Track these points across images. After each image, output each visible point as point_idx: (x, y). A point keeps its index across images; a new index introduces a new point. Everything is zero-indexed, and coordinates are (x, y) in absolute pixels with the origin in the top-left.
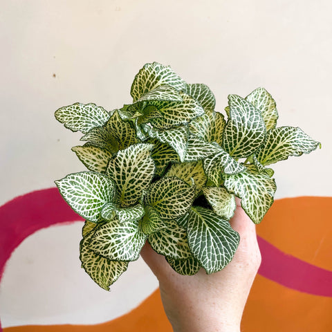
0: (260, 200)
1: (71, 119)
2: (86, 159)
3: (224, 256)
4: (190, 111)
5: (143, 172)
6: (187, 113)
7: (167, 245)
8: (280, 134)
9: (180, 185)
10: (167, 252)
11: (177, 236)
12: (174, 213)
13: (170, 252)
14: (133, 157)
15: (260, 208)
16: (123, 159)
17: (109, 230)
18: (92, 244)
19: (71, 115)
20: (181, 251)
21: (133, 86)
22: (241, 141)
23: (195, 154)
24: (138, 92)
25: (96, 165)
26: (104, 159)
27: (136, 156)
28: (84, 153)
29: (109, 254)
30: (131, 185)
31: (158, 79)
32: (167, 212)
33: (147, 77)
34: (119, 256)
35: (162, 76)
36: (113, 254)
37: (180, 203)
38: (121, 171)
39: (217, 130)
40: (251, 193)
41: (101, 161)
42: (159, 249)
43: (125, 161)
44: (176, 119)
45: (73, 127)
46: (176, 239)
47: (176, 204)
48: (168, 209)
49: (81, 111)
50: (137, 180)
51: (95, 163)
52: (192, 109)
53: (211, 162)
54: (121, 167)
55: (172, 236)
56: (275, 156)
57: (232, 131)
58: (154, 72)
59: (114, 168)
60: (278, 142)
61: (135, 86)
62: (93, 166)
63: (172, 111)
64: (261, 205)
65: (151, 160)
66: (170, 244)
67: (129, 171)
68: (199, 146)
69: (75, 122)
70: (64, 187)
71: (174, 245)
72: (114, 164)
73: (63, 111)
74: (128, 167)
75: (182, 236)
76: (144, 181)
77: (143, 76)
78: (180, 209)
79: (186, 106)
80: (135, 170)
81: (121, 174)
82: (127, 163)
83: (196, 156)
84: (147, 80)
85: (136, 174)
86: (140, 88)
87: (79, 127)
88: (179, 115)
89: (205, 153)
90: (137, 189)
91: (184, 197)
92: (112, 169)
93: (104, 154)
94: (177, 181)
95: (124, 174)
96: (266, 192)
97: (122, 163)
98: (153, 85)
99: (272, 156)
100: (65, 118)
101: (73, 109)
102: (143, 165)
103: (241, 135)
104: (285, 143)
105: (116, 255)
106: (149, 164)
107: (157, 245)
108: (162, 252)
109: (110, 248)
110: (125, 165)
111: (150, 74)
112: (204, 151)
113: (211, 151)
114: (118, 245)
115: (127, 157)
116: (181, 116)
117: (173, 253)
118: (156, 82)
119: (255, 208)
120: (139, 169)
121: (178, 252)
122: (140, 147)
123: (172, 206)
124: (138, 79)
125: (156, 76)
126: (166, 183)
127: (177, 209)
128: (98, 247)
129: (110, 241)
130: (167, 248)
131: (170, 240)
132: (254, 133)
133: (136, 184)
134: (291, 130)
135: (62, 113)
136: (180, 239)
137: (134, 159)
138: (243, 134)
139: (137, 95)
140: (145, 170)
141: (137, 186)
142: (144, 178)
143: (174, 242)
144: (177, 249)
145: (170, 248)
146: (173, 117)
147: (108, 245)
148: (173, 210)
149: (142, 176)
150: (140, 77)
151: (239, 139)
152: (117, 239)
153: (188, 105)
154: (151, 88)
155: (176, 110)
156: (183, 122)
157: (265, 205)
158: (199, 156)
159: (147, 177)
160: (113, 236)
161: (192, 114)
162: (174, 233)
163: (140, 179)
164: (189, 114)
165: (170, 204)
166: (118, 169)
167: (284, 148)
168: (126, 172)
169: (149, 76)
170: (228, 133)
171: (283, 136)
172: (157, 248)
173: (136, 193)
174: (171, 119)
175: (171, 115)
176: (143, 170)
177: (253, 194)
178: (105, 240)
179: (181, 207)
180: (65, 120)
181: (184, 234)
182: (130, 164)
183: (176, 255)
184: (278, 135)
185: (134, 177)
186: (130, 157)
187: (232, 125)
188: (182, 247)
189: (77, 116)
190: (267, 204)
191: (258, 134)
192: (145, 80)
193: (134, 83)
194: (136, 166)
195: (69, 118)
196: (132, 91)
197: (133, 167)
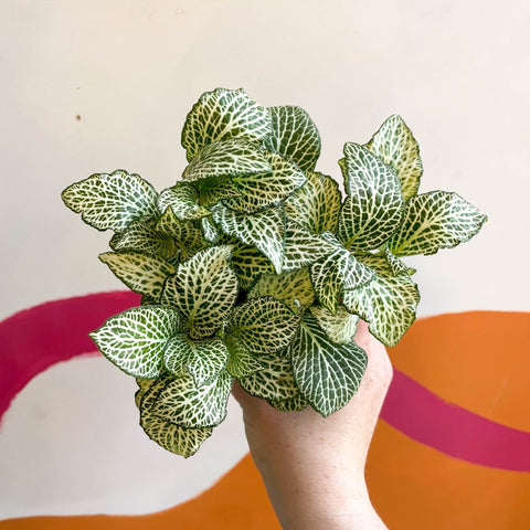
1: (90, 205)
2: (126, 274)
3: (347, 389)
4: (284, 182)
5: (220, 292)
6: (280, 185)
7: (264, 383)
8: (427, 207)
9: (279, 310)
10: (265, 393)
11: (278, 369)
12: (272, 345)
13: (269, 392)
14: (202, 270)
15: (396, 328)
16: (186, 275)
17: (180, 388)
18: (156, 408)
19: (89, 197)
20: (285, 388)
21: (184, 131)
22: (366, 225)
23: (298, 256)
24: (194, 141)
25: (144, 282)
26: (154, 270)
27: (207, 268)
28: (122, 265)
29: (185, 421)
30: (203, 310)
31: (226, 120)
32: (260, 342)
33: (207, 118)
34: (199, 422)
35: (232, 114)
36: (190, 420)
37: (280, 330)
38: (186, 293)
39: (327, 207)
40: (383, 309)
42: (253, 390)
43: (190, 278)
44: (263, 196)
45: (98, 222)
46: (277, 374)
47: (273, 332)
48: (262, 339)
49: (105, 189)
50: (212, 303)
51: (141, 279)
52: (287, 178)
53: (322, 269)
54: (186, 287)
55: (270, 371)
56: (417, 244)
57: (352, 213)
58: (218, 109)
59: (174, 289)
60: (422, 221)
61: (187, 132)
62: (139, 283)
63: (255, 183)
65: (230, 271)
66: (268, 381)
67: (198, 291)
68: (303, 242)
69: (99, 211)
70: (104, 340)
71: (274, 382)
72: (173, 285)
73: (75, 191)
74: (196, 286)
75: (285, 368)
76: (222, 304)
77: (201, 116)
78: (280, 339)
79: (278, 175)
80: (208, 290)
81: (186, 297)
82: (194, 280)
83: (299, 261)
84: (208, 123)
85: (209, 295)
86: (197, 135)
87: (107, 221)
88: (267, 190)
89: (313, 255)
90: (212, 315)
91: (286, 322)
92: (172, 291)
94: (274, 303)
95: (190, 296)
96: (405, 306)
97: (186, 281)
98: (219, 131)
99: (413, 242)
100: (81, 203)
101: (91, 186)
102: (219, 281)
103: (365, 217)
104: (433, 223)
105: (194, 421)
106: (228, 279)
107: (249, 383)
108: (258, 393)
109: (184, 412)
110: (191, 284)
111: (212, 111)
112: (311, 251)
113: (322, 251)
114: (195, 407)
115: (193, 272)
116: (271, 191)
117: (273, 393)
118: (223, 127)
119: (389, 328)
120: (213, 288)
121: (280, 390)
122: (212, 254)
123: (268, 336)
124: (193, 120)
125: (223, 114)
126: (256, 305)
127: (276, 339)
128: (166, 413)
129: (183, 403)
130: (265, 388)
131: (268, 375)
132: (386, 211)
133: (211, 308)
134: (443, 198)
135: (73, 194)
136: (283, 372)
137: (205, 273)
138: (369, 215)
139: (193, 145)
140: (223, 289)
141: (212, 312)
142: (222, 300)
143: (274, 378)
144: (278, 387)
145: (268, 387)
146: (258, 193)
147: (182, 409)
148: (270, 341)
149: (218, 297)
150: (195, 117)
151: (363, 224)
152: (194, 398)
153: (280, 171)
154: (216, 136)
155: (262, 180)
156: (274, 201)
157: (403, 323)
158: (303, 260)
159: (227, 298)
160: (186, 395)
161: (287, 186)
162: (272, 366)
163: (216, 301)
164: (282, 187)
165: (264, 333)
166: (181, 291)
167: (432, 232)
168: (193, 293)
169: (211, 116)
170: (346, 216)
171: (431, 209)
172: (249, 388)
173: (212, 321)
174: (255, 196)
175: (254, 190)
176: (220, 288)
177: (386, 310)
178: (176, 402)
179: (282, 336)
180: (81, 208)
181: (289, 366)
182: (199, 282)
183: (278, 395)
184: (423, 207)
185: (206, 300)
186: (197, 271)
187: (352, 204)
188: (285, 382)
189: (100, 198)
191: (392, 212)
192: (204, 123)
193: (185, 128)
194: (208, 283)
195: (87, 203)
196: (183, 140)
197: (203, 286)
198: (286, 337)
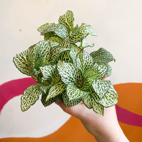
1: (30, 101)
2: (55, 94)
3: (109, 54)
4: (46, 45)
6: (46, 46)
9: (81, 54)
12: (91, 62)
13: (104, 72)
17: (95, 86)
18: (100, 96)
19: (27, 102)
20: (104, 68)
21: (21, 71)
23: (67, 45)
24: (25, 70)
25: (60, 90)
26: (58, 87)
27: (63, 68)
28: (52, 95)
29: (106, 89)
30: (74, 76)
31: (23, 57)
32: (89, 65)
33: (20, 63)
35: (22, 56)
37: (87, 58)
38: (67, 77)
41: (58, 88)
42: (102, 76)
44: (47, 51)
45: (35, 99)
47: (87, 60)
48: (88, 64)
49: (27, 96)
50: (73, 72)
51: (58, 91)
58: (19, 59)
59: (65, 80)
61: (21, 70)
62: (59, 92)
63: (43, 52)
66: (101, 71)
68: (64, 44)
69: (32, 99)
70: (73, 97)
72: (64, 79)
73: (23, 106)
74: (67, 73)
76: (74, 69)
77: (19, 64)
78: (90, 59)
79: (43, 46)
80: (69, 71)
81: (69, 78)
83: (69, 45)
84: (21, 63)
86: (23, 68)
87: (36, 96)
88: (46, 50)
89: (68, 42)
90: (77, 74)
91: (85, 56)
93: (55, 86)
98: (25, 61)
100: (28, 104)
101: (24, 100)
102: (67, 67)
105: (107, 86)
106: (68, 65)
107: (100, 77)
110: (65, 74)
111: (19, 60)
112: (67, 42)
113: (68, 40)
114: (103, 85)
116: (47, 49)
118: (24, 59)
122: (59, 65)
123: (88, 62)
124: (19, 67)
125: (21, 58)
127: (89, 60)
128: (102, 93)
129: (100, 87)
133: (75, 73)
135: (24, 106)
136: (99, 66)
139: (26, 71)
140: (70, 67)
141: (76, 73)
142: (73, 69)
143: (100, 69)
146: (46, 53)
147: (102, 88)
148: (89, 62)
149: (72, 69)
150: (18, 66)
152: (100, 84)
153: (42, 45)
154: (26, 62)
155: (43, 50)
156: (50, 49)
159: (73, 67)
160: (98, 85)
161: (47, 45)
163: (73, 71)
164: (47, 46)
165: (87, 63)
168: (69, 75)
169: (20, 61)
173: (78, 75)
174: (47, 54)
175: (45, 53)
176: (70, 68)
179: (89, 59)
180: (29, 105)
182: (65, 72)
183: (106, 70)
185: (72, 73)
186: (62, 71)
188: (102, 67)
189: (29, 98)
192: (21, 64)
193: (20, 70)
194: (67, 70)
195: (29, 103)
196: (23, 73)
197: (67, 71)
198: (90, 58)
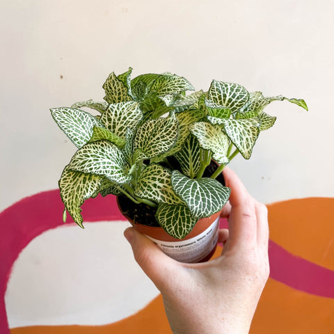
0: (246, 132)
3: (211, 202)
5: (131, 120)
7: (151, 191)
10: (151, 196)
11: (162, 181)
13: (154, 196)
14: (124, 109)
15: (247, 139)
16: (114, 110)
17: (89, 151)
20: (165, 196)
27: (127, 108)
29: (85, 169)
30: (120, 133)
34: (94, 170)
36: (88, 168)
38: (112, 121)
40: (236, 126)
43: (116, 112)
46: (161, 185)
47: (160, 143)
48: (152, 149)
50: (126, 126)
54: (113, 117)
55: (157, 183)
57: (217, 92)
59: (106, 118)
64: (247, 136)
65: (139, 111)
66: (154, 189)
67: (119, 120)
70: (57, 112)
71: (158, 190)
72: (106, 116)
74: (118, 116)
75: (167, 181)
76: (131, 126)
78: (163, 147)
80: (125, 118)
81: (112, 124)
82: (118, 113)
85: (125, 122)
91: (168, 137)
92: (105, 120)
95: (114, 123)
96: (251, 125)
97: (113, 113)
102: (132, 115)
103: (225, 96)
105: (91, 169)
106: (137, 115)
108: (145, 196)
109: (87, 164)
110: (116, 115)
114: (95, 162)
115: (118, 109)
117: (156, 197)
119: (242, 139)
120: (128, 118)
121: (161, 196)
122: (131, 103)
123: (156, 146)
127: (160, 147)
128: (76, 165)
129: (88, 159)
130: (151, 193)
131: (155, 185)
132: (238, 95)
133: (125, 130)
136: (166, 185)
137: (125, 110)
138: (228, 95)
140: (134, 119)
142: (131, 124)
143: (159, 187)
144: (160, 194)
145: (153, 193)
147: (86, 161)
148: (157, 149)
152: (96, 158)
157: (251, 136)
160: (92, 156)
162: (159, 179)
163: (128, 125)
165: (154, 145)
166: (110, 120)
168: (116, 121)
170: (213, 94)
172: (141, 195)
176: (132, 118)
177: (238, 127)
178: (84, 157)
179: (164, 145)
181: (169, 180)
182: (121, 114)
183: (159, 199)
185: (123, 125)
186: (121, 109)
187: (215, 87)
188: (166, 192)
190: (253, 134)
191: (242, 96)
194: (126, 115)
197: (122, 116)
198: (167, 146)
